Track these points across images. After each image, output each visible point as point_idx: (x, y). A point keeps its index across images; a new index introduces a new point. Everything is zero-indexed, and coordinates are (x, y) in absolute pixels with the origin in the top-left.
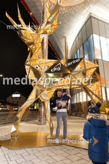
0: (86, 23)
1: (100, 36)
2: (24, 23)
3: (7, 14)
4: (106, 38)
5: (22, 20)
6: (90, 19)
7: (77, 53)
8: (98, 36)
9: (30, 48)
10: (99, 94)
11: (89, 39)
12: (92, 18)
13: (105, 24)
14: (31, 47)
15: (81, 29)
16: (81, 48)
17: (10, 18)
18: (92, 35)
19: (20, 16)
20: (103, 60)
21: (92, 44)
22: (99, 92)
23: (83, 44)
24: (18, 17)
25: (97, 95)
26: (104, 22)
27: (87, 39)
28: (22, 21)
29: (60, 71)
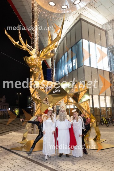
0: (75, 24)
1: (89, 41)
2: (24, 43)
3: (5, 31)
4: (95, 43)
5: (22, 40)
6: (80, 21)
7: (64, 55)
8: (87, 41)
9: (32, 70)
10: (88, 110)
11: (78, 43)
12: (82, 21)
13: (95, 27)
14: (34, 69)
15: (70, 30)
16: (70, 51)
17: (8, 36)
18: (81, 40)
19: (20, 37)
20: (91, 67)
21: (81, 49)
22: (88, 108)
23: (72, 48)
24: (19, 38)
25: (87, 110)
26: (94, 25)
27: (76, 43)
28: (22, 42)
29: (60, 93)
